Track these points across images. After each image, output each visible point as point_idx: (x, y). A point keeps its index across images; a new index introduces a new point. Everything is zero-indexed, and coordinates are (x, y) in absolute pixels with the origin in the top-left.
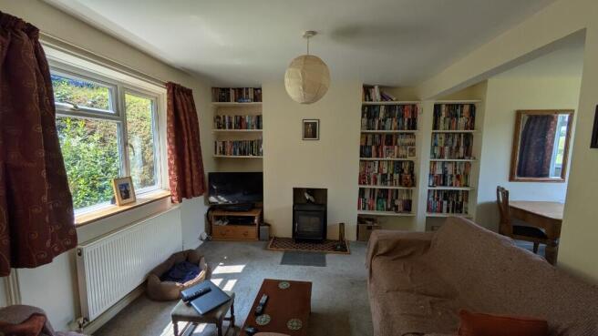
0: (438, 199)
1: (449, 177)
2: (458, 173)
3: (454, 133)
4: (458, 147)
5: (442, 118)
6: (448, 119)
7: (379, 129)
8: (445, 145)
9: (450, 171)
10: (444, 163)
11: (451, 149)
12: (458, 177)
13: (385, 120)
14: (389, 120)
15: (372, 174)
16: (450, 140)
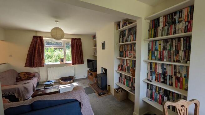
0: (159, 93)
1: (168, 77)
2: (178, 75)
3: (172, 39)
4: (177, 51)
5: (160, 28)
6: (166, 28)
7: (126, 42)
8: (164, 50)
9: (169, 73)
10: (163, 65)
11: (170, 52)
12: (178, 79)
13: (128, 37)
14: (129, 36)
15: (124, 66)
16: (168, 45)
